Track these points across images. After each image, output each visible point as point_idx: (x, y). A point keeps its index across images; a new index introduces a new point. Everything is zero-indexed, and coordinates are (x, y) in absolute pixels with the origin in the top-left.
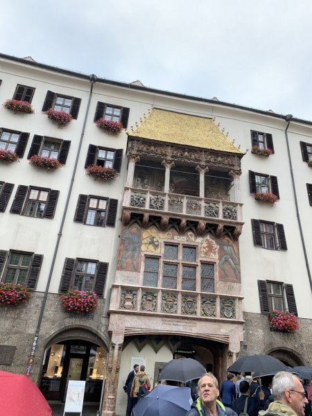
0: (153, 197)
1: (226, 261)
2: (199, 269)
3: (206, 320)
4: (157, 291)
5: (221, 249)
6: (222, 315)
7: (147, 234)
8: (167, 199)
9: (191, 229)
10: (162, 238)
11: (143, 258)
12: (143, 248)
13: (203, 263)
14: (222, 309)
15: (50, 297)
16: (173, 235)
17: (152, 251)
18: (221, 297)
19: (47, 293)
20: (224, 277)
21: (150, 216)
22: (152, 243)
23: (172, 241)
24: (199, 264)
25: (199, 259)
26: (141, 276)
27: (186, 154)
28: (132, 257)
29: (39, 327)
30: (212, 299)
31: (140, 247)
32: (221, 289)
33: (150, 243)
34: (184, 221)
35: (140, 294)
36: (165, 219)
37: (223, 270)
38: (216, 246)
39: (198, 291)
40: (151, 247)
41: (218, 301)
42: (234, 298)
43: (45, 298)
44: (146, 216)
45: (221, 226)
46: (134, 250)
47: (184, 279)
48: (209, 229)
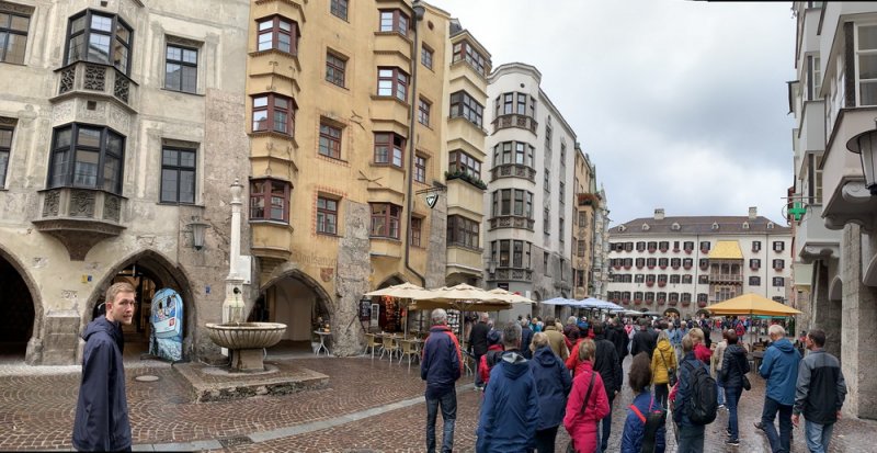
0: (716, 276)
7: (716, 287)
8: (720, 276)
9: (727, 284)
10: (720, 287)
11: (715, 293)
12: (715, 290)
16: (723, 286)
19: (694, 302)
21: (716, 282)
23: (723, 288)
25: (730, 292)
26: (715, 297)
27: (725, 261)
28: (713, 293)
29: (694, 310)
34: (725, 282)
36: (720, 282)
38: (735, 288)
40: (717, 290)
43: (694, 304)
44: (714, 282)
45: (735, 283)
46: (713, 291)
48: (732, 283)
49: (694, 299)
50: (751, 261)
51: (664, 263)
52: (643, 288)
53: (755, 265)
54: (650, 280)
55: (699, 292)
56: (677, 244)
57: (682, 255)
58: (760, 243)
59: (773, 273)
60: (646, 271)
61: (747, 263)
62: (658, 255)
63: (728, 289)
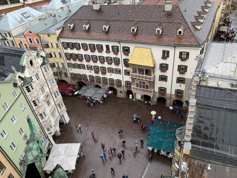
2: (145, 86)
3: (147, 93)
4: (138, 88)
5: (150, 83)
7: (135, 80)
8: (137, 76)
11: (136, 84)
16: (140, 80)
20: (150, 88)
22: (137, 81)
32: (149, 89)
37: (150, 86)
39: (145, 89)
42: (152, 91)
43: (124, 86)
46: (134, 82)
47: (143, 87)
48: (146, 81)
50: (161, 65)
51: (102, 60)
52: (93, 73)
53: (164, 67)
54: (96, 69)
55: (126, 80)
56: (107, 47)
57: (112, 55)
58: (168, 52)
59: (177, 75)
60: (92, 63)
61: (157, 66)
62: (97, 53)
63: (144, 83)
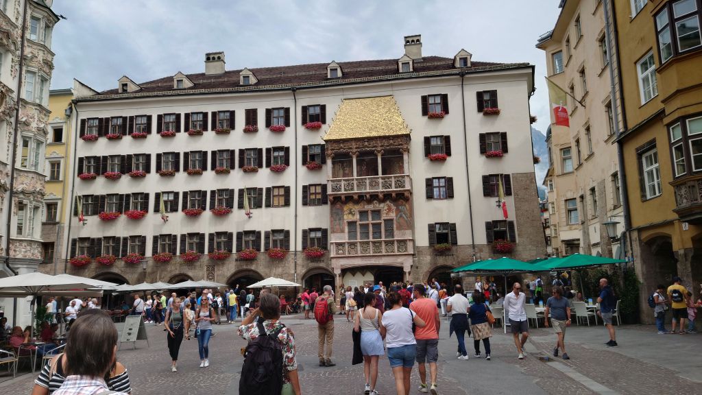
0: (346, 183)
1: (401, 216)
2: (383, 225)
3: (388, 255)
4: (356, 243)
5: (397, 209)
6: (398, 251)
7: (346, 208)
8: (355, 182)
9: (375, 199)
10: (357, 208)
11: (346, 224)
12: (345, 217)
13: (385, 220)
14: (398, 247)
15: (298, 253)
16: (364, 205)
17: (351, 218)
18: (398, 241)
19: (296, 251)
20: (400, 228)
21: (346, 197)
23: (364, 209)
24: (383, 222)
25: (383, 218)
26: (346, 235)
27: (366, 143)
28: (339, 224)
29: (296, 269)
30: (392, 243)
31: (343, 217)
32: (398, 236)
33: (349, 213)
34: (368, 196)
35: (347, 246)
36: (356, 197)
37: (399, 223)
38: (394, 208)
39: (383, 239)
40: (350, 216)
41: (396, 243)
42: (406, 240)
43: (296, 255)
44: (343, 197)
45: (394, 195)
46: (340, 219)
47: (374, 233)
48: (387, 197)
49: (296, 244)
50: (427, 140)
51: (223, 162)
52: (177, 224)
53: (438, 150)
54: (194, 204)
55: (305, 224)
56: (251, 116)
57: (263, 139)
58: (444, 99)
59: (481, 166)
60: (181, 183)
61: (417, 146)
62: (209, 142)
63: (377, 213)
